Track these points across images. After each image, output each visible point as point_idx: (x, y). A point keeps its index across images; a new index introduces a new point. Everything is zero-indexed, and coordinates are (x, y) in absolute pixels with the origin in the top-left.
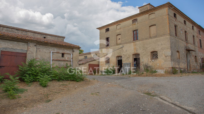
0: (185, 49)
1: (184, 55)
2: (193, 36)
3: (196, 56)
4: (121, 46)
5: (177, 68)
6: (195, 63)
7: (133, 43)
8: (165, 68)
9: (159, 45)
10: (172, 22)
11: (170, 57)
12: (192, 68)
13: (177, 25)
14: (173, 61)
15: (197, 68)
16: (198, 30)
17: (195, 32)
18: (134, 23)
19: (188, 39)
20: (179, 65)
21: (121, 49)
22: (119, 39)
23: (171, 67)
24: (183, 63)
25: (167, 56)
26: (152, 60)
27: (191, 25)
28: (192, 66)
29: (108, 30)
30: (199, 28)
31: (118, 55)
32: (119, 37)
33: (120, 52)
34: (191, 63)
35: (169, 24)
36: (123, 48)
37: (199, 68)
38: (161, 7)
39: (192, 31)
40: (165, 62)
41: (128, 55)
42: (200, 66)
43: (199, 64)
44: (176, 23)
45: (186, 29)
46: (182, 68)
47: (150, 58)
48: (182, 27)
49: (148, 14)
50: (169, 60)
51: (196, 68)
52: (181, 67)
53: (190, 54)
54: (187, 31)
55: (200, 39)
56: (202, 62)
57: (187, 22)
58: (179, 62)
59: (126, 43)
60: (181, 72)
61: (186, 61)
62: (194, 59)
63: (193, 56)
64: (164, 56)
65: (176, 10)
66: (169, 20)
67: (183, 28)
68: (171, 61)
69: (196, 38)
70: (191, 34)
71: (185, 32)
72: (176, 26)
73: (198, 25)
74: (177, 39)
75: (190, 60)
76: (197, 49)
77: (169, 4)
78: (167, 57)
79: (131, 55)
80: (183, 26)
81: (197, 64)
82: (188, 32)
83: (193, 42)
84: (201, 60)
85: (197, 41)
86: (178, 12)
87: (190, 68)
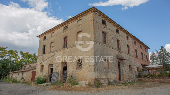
0: (116, 58)
1: (116, 64)
2: (128, 46)
3: (130, 66)
4: (53, 54)
5: (102, 79)
6: (129, 72)
7: (62, 51)
8: (88, 80)
9: (84, 53)
10: (99, 28)
11: (93, 67)
12: (126, 78)
13: (107, 32)
14: (98, 71)
15: (133, 78)
16: (134, 40)
17: (130, 42)
18: (65, 31)
19: (121, 48)
20: (106, 75)
21: (53, 57)
22: (53, 47)
23: (94, 78)
24: (114, 72)
25: (91, 65)
26: (77, 70)
27: (126, 35)
28: (126, 75)
29: (45, 38)
30: (134, 39)
31: (50, 64)
32: (53, 44)
33: (52, 60)
34: (124, 73)
35: (94, 30)
36: (55, 56)
37: (135, 77)
38: (87, 12)
39: (126, 40)
40: (88, 72)
41: (58, 63)
42: (135, 75)
43: (134, 74)
44: (104, 30)
45: (119, 38)
46: (111, 79)
47: (75, 68)
48: (113, 35)
49: (76, 20)
50: (92, 69)
51: (131, 78)
52: (109, 78)
53: (123, 63)
54: (119, 40)
55: (136, 49)
56: (138, 71)
57: (120, 31)
58: (107, 73)
59: (57, 51)
60: (109, 83)
61: (118, 71)
62: (129, 69)
63: (127, 65)
64: (88, 66)
65: (105, 17)
66: (95, 25)
67: (115, 36)
68: (95, 71)
69: (130, 47)
70: (126, 43)
71: (118, 41)
72: (104, 33)
73: (133, 36)
74: (105, 47)
75: (122, 70)
76: (132, 58)
77: (94, 8)
78: (91, 67)
79: (60, 64)
80: (115, 34)
81: (132, 73)
82: (121, 41)
83: (127, 51)
84: (137, 69)
85: (132, 50)
86: (108, 19)
87: (123, 78)
